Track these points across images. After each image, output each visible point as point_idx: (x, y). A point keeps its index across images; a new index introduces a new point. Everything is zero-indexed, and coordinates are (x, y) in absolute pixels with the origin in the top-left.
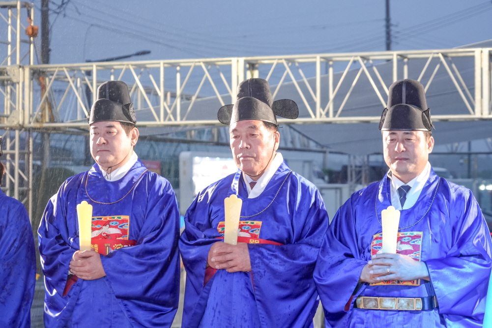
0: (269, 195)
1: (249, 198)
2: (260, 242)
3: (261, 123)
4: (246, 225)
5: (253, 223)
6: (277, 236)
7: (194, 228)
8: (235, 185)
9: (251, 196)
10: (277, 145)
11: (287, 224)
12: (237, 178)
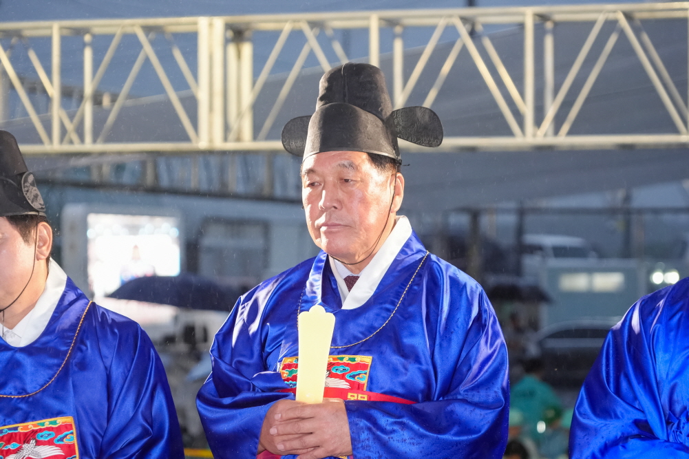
0: (385, 303)
1: (343, 308)
2: (369, 397)
3: (365, 156)
4: (338, 364)
5: (353, 360)
6: (403, 385)
7: (230, 371)
8: (315, 283)
9: (349, 304)
10: (399, 201)
11: (423, 360)
12: (318, 268)
